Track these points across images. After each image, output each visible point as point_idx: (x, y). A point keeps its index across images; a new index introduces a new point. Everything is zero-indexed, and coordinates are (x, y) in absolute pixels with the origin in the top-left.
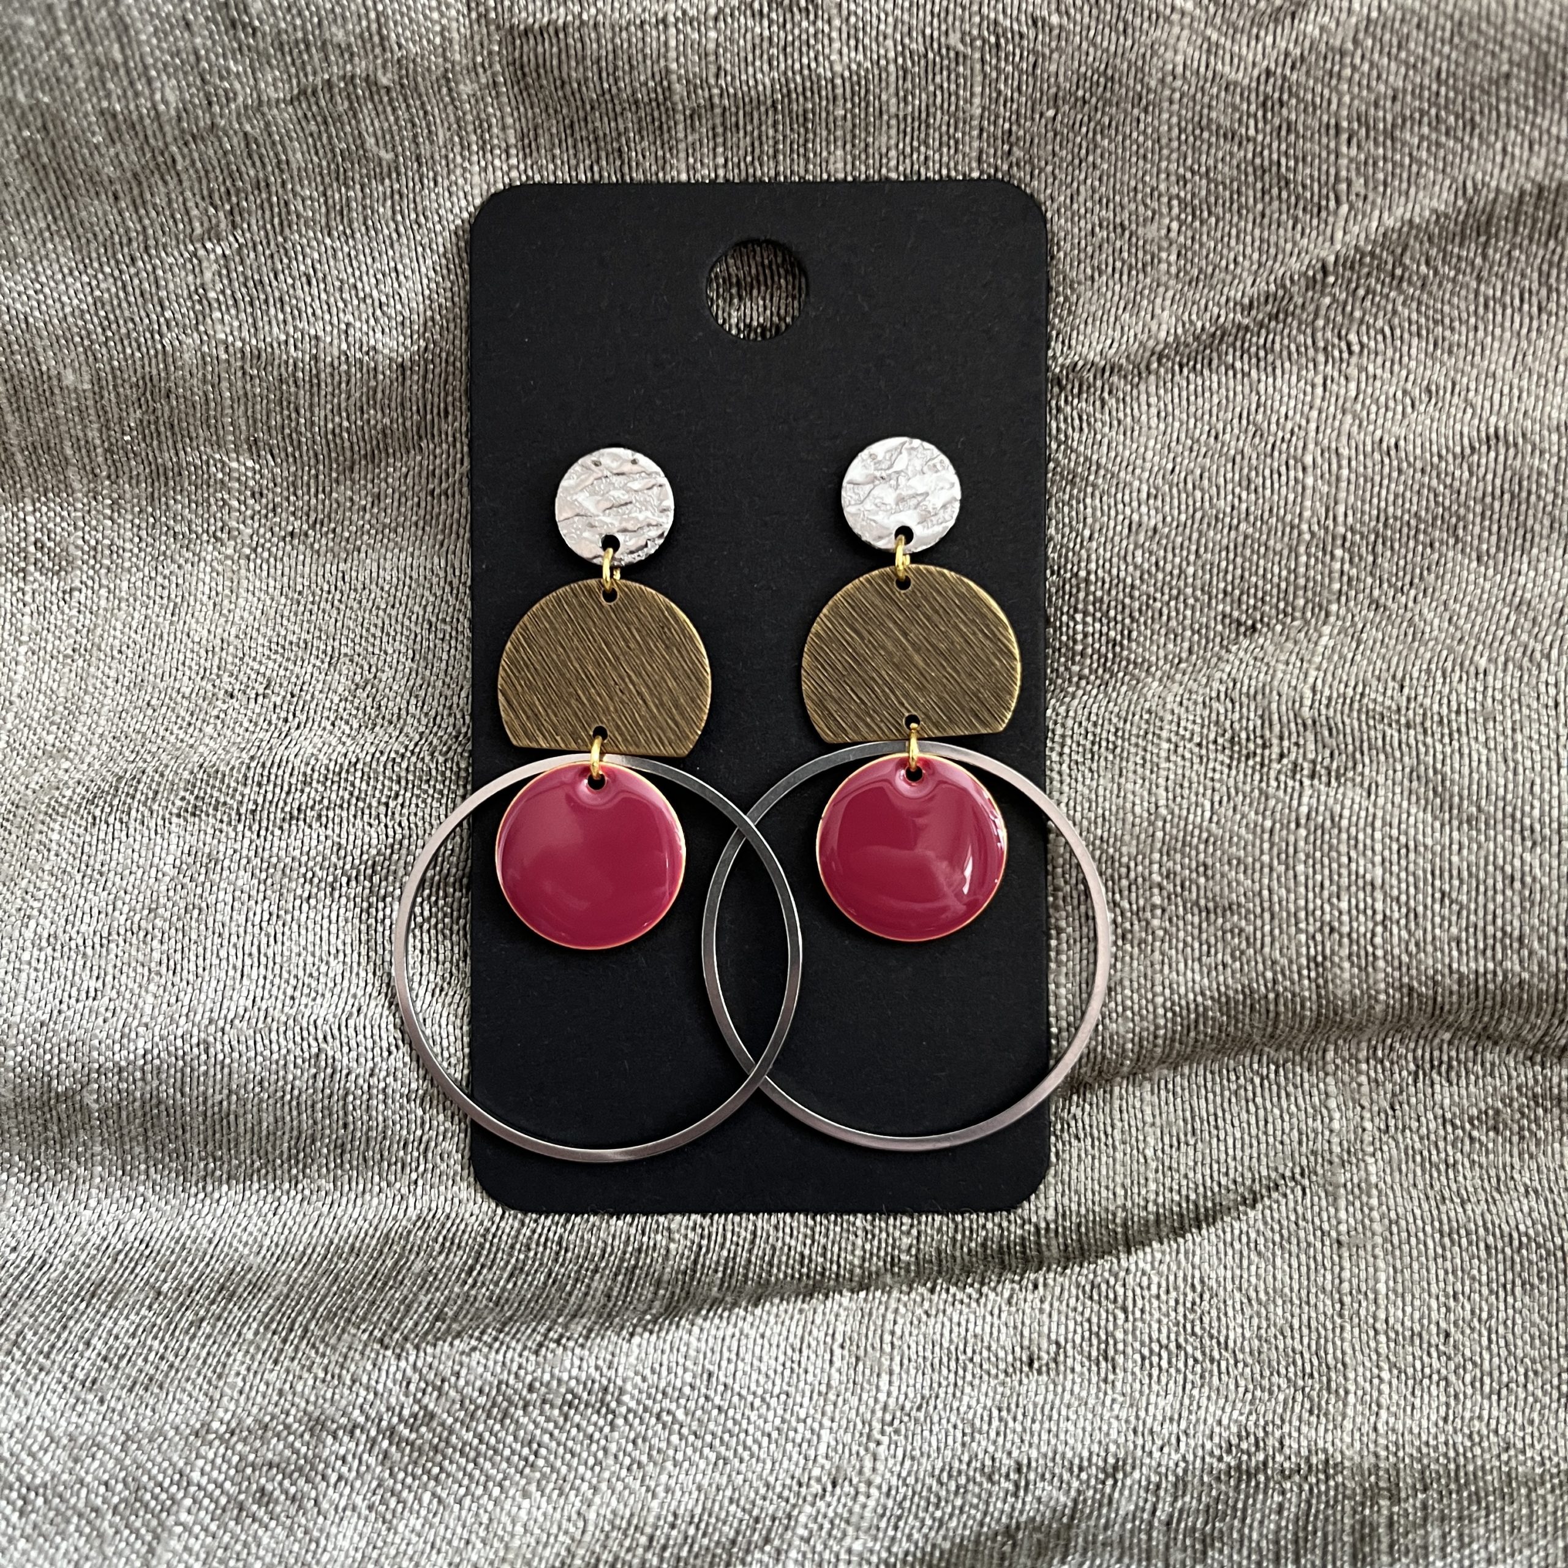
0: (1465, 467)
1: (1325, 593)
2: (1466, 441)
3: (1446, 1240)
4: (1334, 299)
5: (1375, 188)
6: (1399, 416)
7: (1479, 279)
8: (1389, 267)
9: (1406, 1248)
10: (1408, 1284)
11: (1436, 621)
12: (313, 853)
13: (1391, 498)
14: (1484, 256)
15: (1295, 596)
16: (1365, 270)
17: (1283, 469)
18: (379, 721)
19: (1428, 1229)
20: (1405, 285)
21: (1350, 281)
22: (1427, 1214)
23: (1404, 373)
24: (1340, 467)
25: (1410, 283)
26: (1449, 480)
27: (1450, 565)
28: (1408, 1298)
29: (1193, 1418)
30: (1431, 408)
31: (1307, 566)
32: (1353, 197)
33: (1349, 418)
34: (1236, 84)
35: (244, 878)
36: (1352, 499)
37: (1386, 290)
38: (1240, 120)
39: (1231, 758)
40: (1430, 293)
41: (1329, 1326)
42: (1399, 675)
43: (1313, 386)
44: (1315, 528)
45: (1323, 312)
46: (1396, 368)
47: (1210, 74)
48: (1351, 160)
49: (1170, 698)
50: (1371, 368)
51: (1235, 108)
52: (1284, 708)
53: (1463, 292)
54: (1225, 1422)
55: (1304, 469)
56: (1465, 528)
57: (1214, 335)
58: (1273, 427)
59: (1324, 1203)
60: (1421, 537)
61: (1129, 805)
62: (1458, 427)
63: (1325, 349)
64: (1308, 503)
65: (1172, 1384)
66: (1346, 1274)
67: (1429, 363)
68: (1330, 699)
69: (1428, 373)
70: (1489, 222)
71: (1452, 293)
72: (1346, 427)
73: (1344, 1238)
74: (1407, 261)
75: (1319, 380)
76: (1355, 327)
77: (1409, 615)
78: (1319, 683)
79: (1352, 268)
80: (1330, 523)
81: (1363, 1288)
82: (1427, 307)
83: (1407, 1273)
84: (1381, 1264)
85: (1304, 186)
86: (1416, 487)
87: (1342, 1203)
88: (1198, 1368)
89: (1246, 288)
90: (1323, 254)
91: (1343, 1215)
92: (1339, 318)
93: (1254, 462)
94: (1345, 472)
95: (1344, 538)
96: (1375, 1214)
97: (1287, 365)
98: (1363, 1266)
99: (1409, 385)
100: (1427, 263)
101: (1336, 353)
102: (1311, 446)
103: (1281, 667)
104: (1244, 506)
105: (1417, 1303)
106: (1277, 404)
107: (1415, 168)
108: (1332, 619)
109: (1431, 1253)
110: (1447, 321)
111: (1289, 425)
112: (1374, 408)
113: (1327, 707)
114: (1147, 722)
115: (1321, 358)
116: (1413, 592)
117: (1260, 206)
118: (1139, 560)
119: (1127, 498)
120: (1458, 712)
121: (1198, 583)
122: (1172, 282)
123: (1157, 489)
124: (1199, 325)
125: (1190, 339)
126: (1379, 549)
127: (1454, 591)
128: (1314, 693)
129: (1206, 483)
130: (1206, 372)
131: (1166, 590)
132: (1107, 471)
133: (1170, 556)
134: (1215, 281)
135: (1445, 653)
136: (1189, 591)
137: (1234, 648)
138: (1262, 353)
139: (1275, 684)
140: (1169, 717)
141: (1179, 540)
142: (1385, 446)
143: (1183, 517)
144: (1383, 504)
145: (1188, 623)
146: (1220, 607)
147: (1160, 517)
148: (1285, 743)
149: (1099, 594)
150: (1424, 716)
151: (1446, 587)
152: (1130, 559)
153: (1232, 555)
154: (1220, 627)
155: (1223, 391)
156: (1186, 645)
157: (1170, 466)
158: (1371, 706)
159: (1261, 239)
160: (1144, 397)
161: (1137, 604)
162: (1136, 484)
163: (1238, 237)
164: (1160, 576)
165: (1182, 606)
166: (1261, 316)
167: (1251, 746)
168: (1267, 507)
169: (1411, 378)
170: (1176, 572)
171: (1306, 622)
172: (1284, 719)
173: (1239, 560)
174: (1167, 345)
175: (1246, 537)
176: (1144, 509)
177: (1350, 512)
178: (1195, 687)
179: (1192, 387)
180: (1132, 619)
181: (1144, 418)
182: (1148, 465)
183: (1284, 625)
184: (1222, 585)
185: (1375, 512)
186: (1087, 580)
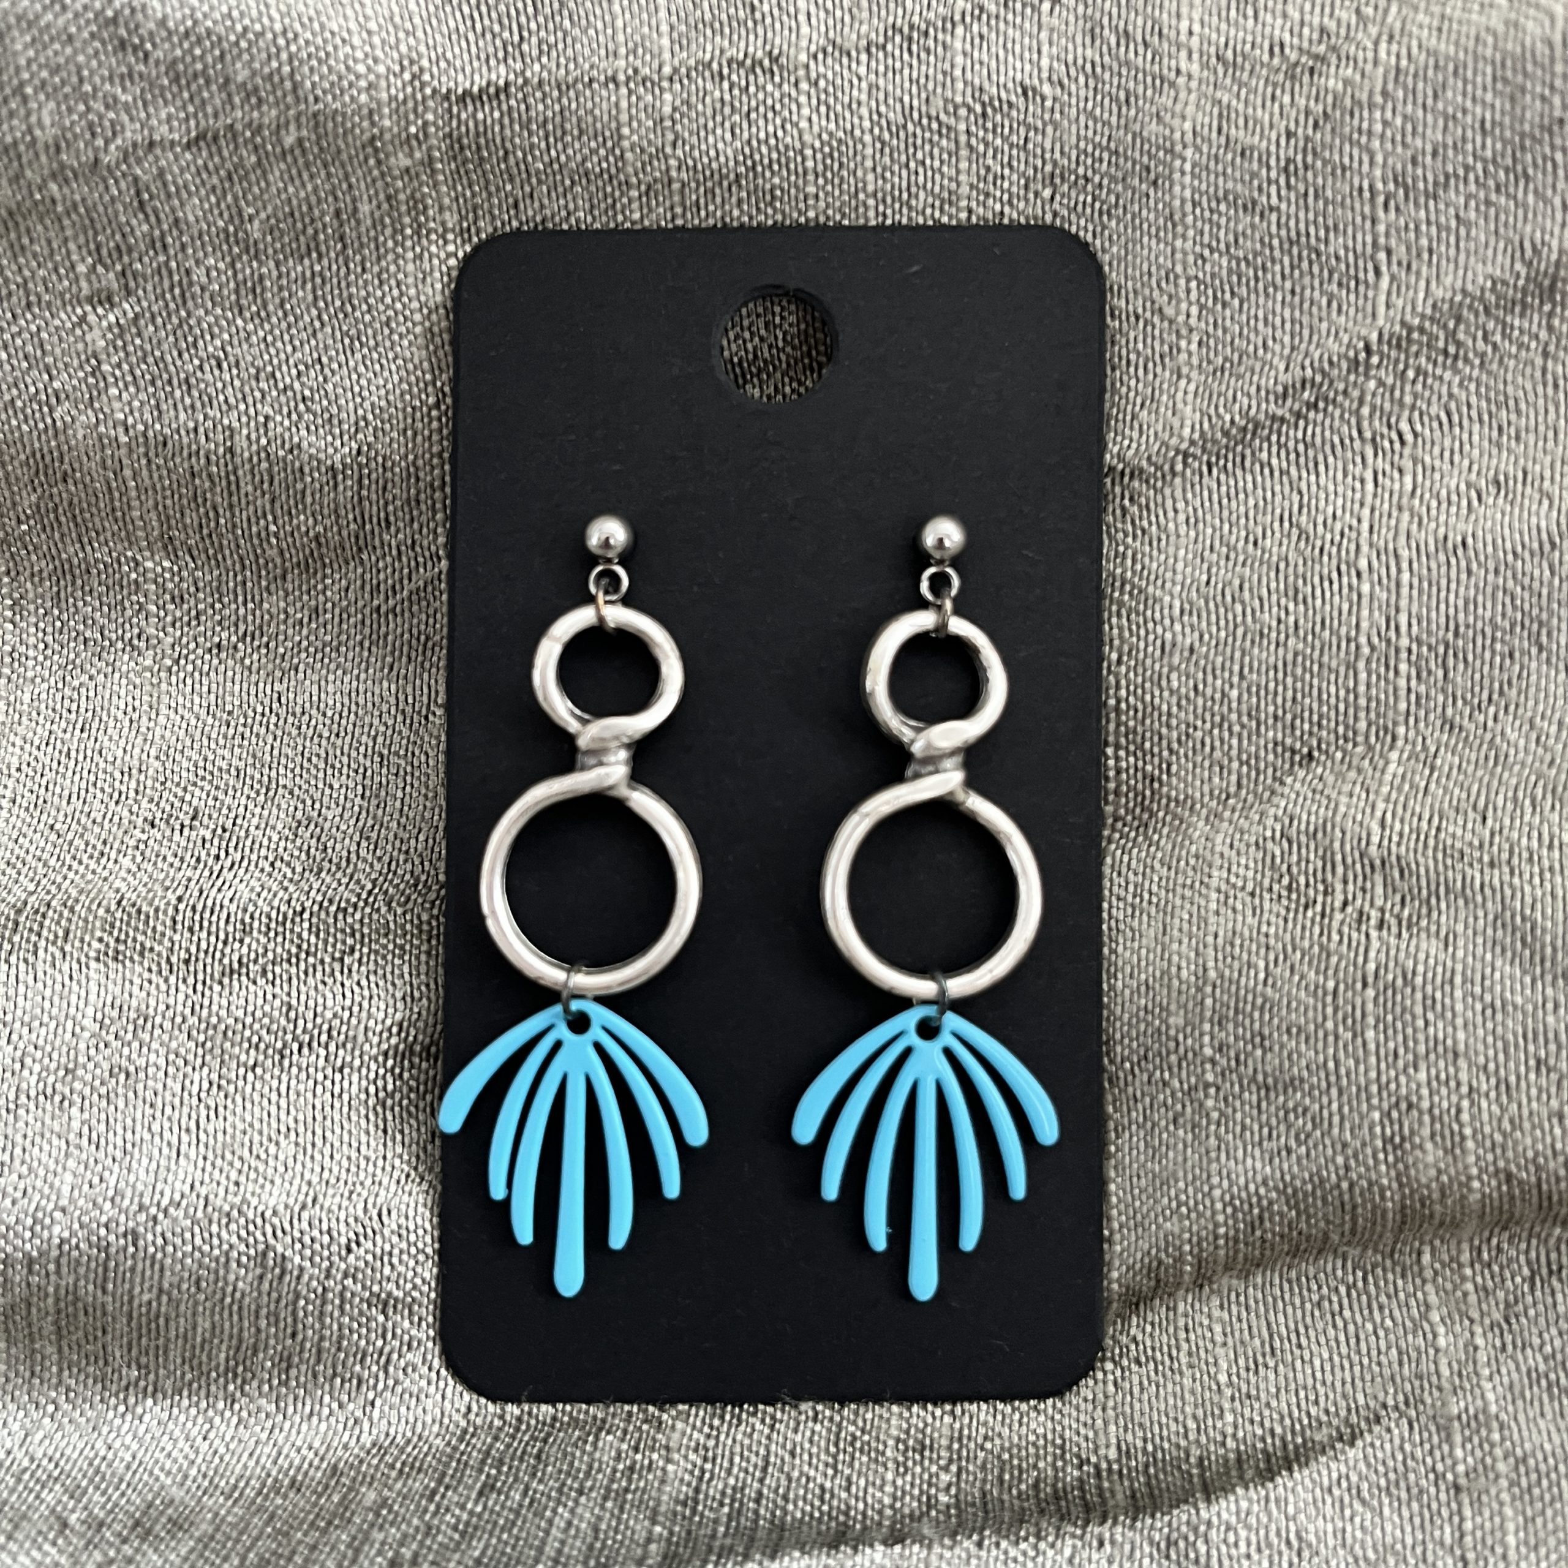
0: (1545, 565)
1: (1391, 713)
2: (1544, 536)
4: (1381, 383)
5: (1419, 255)
6: (1464, 511)
7: (1545, 354)
8: (1441, 344)
11: (1522, 742)
12: (258, 1014)
13: (1461, 603)
14: (1550, 328)
15: (1356, 718)
16: (1414, 348)
17: (1335, 575)
18: (326, 865)
20: (1460, 364)
21: (1397, 361)
23: (1466, 462)
25: (1466, 360)
26: (1527, 581)
27: (1534, 678)
30: (1501, 501)
31: (1368, 684)
32: (1395, 267)
33: (1406, 515)
36: (1415, 606)
37: (1439, 372)
38: (1260, 188)
40: (1489, 373)
42: (1481, 804)
43: (1362, 482)
44: (1376, 640)
45: (1368, 398)
46: (1457, 458)
47: (1223, 140)
48: (1388, 226)
49: (1219, 839)
50: (1427, 459)
52: (1348, 848)
53: (1528, 370)
55: (1359, 575)
56: (1549, 634)
57: (1245, 430)
58: (1320, 528)
60: (1498, 646)
62: (1534, 520)
63: (1373, 440)
64: (1365, 613)
66: (1468, 1526)
67: (1495, 451)
68: (1401, 835)
69: (1495, 461)
70: (1552, 287)
71: (1515, 371)
72: (1404, 526)
73: (1462, 1481)
74: (1461, 336)
75: (1369, 475)
76: (1406, 413)
77: (1489, 736)
78: (1389, 815)
79: (1399, 346)
80: (1392, 634)
82: (1488, 388)
85: (1337, 258)
86: (1489, 590)
87: (1458, 1439)
89: (1279, 375)
90: (1364, 332)
91: (1459, 1453)
92: (1387, 406)
93: (1301, 569)
95: (1410, 651)
97: (1331, 459)
98: (1487, 1515)
99: (1473, 476)
100: (1485, 338)
101: (1387, 444)
102: (1365, 548)
103: (1344, 799)
104: (1292, 619)
106: (1322, 503)
107: (1463, 232)
108: (1400, 743)
110: (1511, 403)
111: (1338, 526)
112: (1434, 503)
113: (1399, 844)
114: (1194, 869)
115: (1369, 452)
116: (1492, 710)
117: (1288, 285)
118: (1175, 684)
119: (1157, 615)
120: (1550, 847)
121: (1244, 707)
122: (1194, 375)
123: (1191, 603)
124: (1228, 418)
125: (1219, 435)
126: (1451, 661)
127: (1541, 708)
128: (1383, 826)
129: (1246, 594)
130: (1239, 472)
131: (1208, 717)
132: (1133, 587)
133: (1210, 678)
134: (1242, 369)
135: (1533, 778)
136: (1234, 717)
137: (1289, 780)
138: (1301, 447)
139: (1338, 819)
140: (1218, 862)
141: (1220, 659)
142: (1450, 545)
143: (1223, 634)
144: (1452, 611)
145: (1234, 753)
146: (1271, 734)
147: (1196, 635)
148: (1351, 887)
149: (1131, 723)
150: (1511, 853)
151: (1531, 703)
152: (1164, 683)
153: (1280, 675)
154: (1271, 757)
155: (1260, 491)
156: (1234, 778)
157: (1204, 577)
158: (1449, 842)
159: (1293, 322)
160: (1169, 503)
161: (1175, 734)
162: (1167, 599)
163: (1266, 320)
164: (1200, 701)
165: (1226, 734)
166: (1296, 407)
167: (1311, 892)
168: (1318, 619)
169: (1475, 467)
170: (1218, 696)
171: (1370, 748)
172: (1349, 860)
173: (1289, 680)
174: (1192, 443)
175: (1296, 654)
176: (1178, 627)
177: (1414, 622)
178: (1246, 826)
179: (1224, 489)
180: (1171, 751)
181: (1171, 525)
182: (1179, 578)
183: (1345, 752)
184: (1271, 709)
185: (1443, 620)
186: (1117, 709)
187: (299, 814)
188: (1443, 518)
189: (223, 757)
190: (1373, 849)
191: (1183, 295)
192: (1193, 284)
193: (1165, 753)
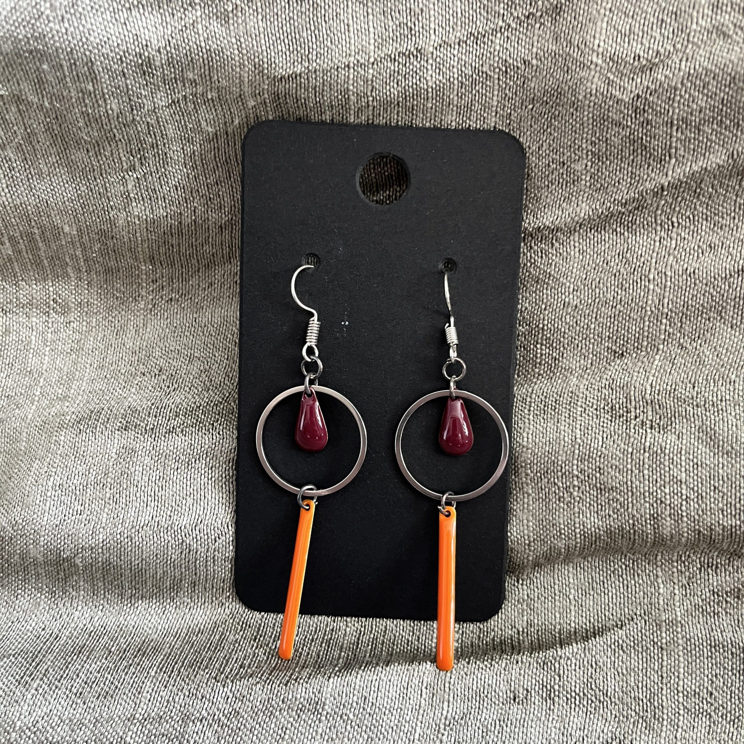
0: (727, 284)
1: (657, 340)
2: (728, 271)
3: (713, 649)
4: (666, 201)
5: (689, 152)
6: (695, 258)
8: (694, 188)
9: (694, 652)
10: (694, 669)
11: (711, 356)
12: (179, 448)
13: (690, 296)
15: (643, 341)
16: (682, 190)
17: (639, 281)
18: (211, 388)
19: (705, 644)
20: (701, 196)
21: (674, 194)
22: (704, 637)
23: (699, 237)
24: (666, 281)
26: (719, 290)
27: (718, 329)
28: (694, 676)
29: (590, 729)
30: (711, 255)
31: (649, 326)
32: (678, 156)
33: (671, 258)
34: (622, 100)
35: (147, 460)
36: (671, 296)
37: (691, 199)
38: (624, 117)
39: (612, 416)
40: (713, 201)
41: (656, 688)
42: (693, 380)
43: (655, 241)
44: (653, 309)
45: (660, 207)
46: (695, 235)
47: (609, 95)
48: (677, 139)
49: (582, 387)
50: (683, 234)
51: (621, 112)
52: (637, 394)
53: (729, 201)
54: (605, 731)
55: (649, 281)
56: (725, 312)
57: (607, 216)
58: (635, 260)
59: (655, 629)
60: (704, 315)
61: (562, 437)
62: (724, 265)
63: (661, 224)
64: (650, 297)
65: (581, 712)
66: (665, 663)
67: (711, 233)
68: (659, 391)
69: (710, 238)
71: (724, 202)
72: (670, 262)
73: (664, 646)
74: (703, 186)
75: (658, 238)
76: (676, 215)
77: (697, 352)
78: (654, 383)
79: (676, 188)
80: (661, 307)
81: (673, 670)
82: (711, 207)
83: (694, 664)
84: (681, 659)
85: (654, 150)
86: (703, 292)
87: (664, 629)
88: (593, 705)
89: (624, 195)
90: (662, 182)
91: (664, 635)
93: (625, 276)
94: (669, 283)
95: (667, 315)
96: (680, 636)
97: (642, 231)
98: (673, 659)
99: (701, 244)
100: (712, 187)
101: (666, 226)
102: (653, 270)
103: (636, 374)
104: (619, 297)
105: (698, 678)
106: (637, 249)
107: (709, 144)
108: (660, 352)
109: (706, 655)
110: (720, 214)
111: (642, 259)
112: (683, 254)
113: (658, 395)
114: (571, 397)
115: (659, 228)
116: (699, 341)
117: (632, 157)
118: (568, 320)
119: (563, 291)
120: (721, 400)
121: (596, 332)
122: (587, 190)
123: (578, 287)
124: (600, 211)
125: (596, 217)
126: (684, 320)
127: (720, 342)
128: (652, 387)
129: (601, 285)
130: (603, 232)
131: (581, 335)
132: (554, 277)
133: (583, 319)
134: (608, 191)
135: (715, 371)
136: (592, 336)
137: (613, 364)
138: (630, 225)
139: (633, 382)
140: (581, 395)
141: (587, 311)
142: (688, 272)
143: (590, 301)
144: (686, 299)
145: (591, 350)
146: (606, 344)
147: (579, 300)
148: (638, 411)
149: (548, 335)
150: (705, 401)
151: (716, 340)
152: (563, 319)
153: (612, 320)
154: (606, 354)
155: (611, 241)
156: (590, 361)
157: (584, 276)
158: (679, 395)
159: (632, 172)
160: (572, 243)
161: (566, 341)
162: (568, 284)
163: (620, 171)
164: (578, 328)
165: (588, 343)
166: (630, 208)
167: (621, 411)
168: (630, 298)
169: (702, 240)
170: (586, 327)
171: (648, 353)
172: (637, 399)
173: (616, 323)
174: (584, 220)
175: (620, 312)
176: (571, 296)
177: (670, 303)
178: (594, 382)
179: (596, 239)
180: (564, 348)
181: (572, 253)
182: (574, 275)
183: (637, 353)
184: (608, 334)
185: (682, 303)
186: (543, 329)
187: (202, 368)
188: (686, 260)
189: (173, 345)
190: (647, 396)
191: (585, 156)
192: (590, 153)
193: (562, 349)
